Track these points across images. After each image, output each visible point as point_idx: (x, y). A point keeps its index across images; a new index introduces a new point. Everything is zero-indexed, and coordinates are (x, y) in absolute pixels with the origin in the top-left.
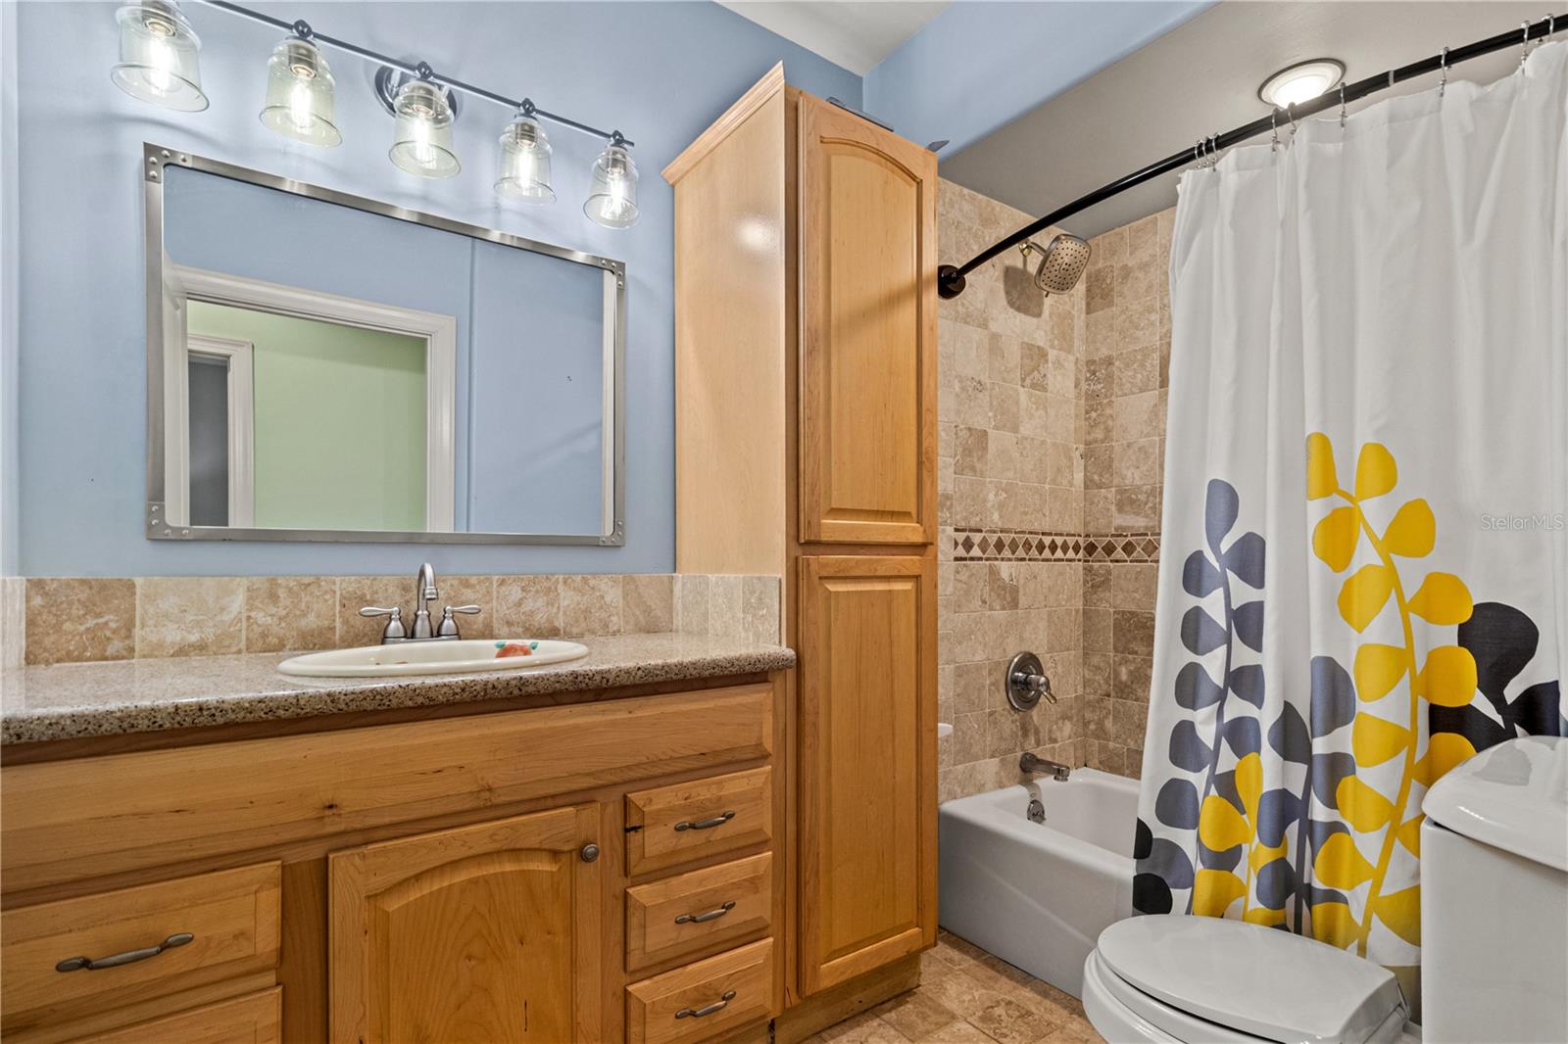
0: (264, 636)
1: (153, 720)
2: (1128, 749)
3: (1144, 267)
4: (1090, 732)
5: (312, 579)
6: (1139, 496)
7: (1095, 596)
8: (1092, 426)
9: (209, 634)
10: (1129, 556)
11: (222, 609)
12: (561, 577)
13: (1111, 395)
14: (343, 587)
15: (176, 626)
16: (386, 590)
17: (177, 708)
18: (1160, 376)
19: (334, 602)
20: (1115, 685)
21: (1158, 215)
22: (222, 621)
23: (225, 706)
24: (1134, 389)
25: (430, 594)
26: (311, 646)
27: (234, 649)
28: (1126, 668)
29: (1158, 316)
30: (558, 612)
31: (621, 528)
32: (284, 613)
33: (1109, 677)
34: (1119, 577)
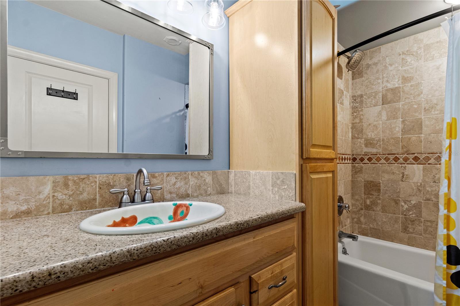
0: (61, 205)
1: (15, 288)
2: (370, 228)
3: (376, 64)
4: (354, 222)
5: (85, 176)
6: (374, 142)
7: (356, 175)
8: (354, 118)
9: (32, 205)
10: (370, 162)
11: (40, 193)
12: (190, 172)
13: (362, 108)
14: (100, 180)
15: (14, 202)
16: (120, 180)
17: (33, 277)
18: (382, 101)
19: (96, 187)
20: (364, 206)
21: (381, 46)
22: (40, 199)
23: (66, 269)
24: (371, 105)
25: (147, 183)
26: (85, 208)
27: (46, 212)
28: (369, 200)
29: (381, 81)
30: (189, 187)
31: (212, 152)
32: (72, 193)
33: (362, 203)
34: (366, 169)
